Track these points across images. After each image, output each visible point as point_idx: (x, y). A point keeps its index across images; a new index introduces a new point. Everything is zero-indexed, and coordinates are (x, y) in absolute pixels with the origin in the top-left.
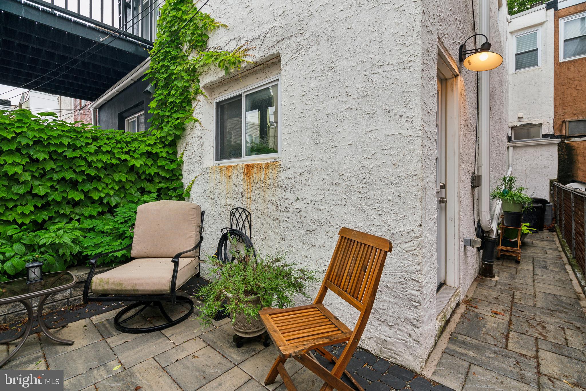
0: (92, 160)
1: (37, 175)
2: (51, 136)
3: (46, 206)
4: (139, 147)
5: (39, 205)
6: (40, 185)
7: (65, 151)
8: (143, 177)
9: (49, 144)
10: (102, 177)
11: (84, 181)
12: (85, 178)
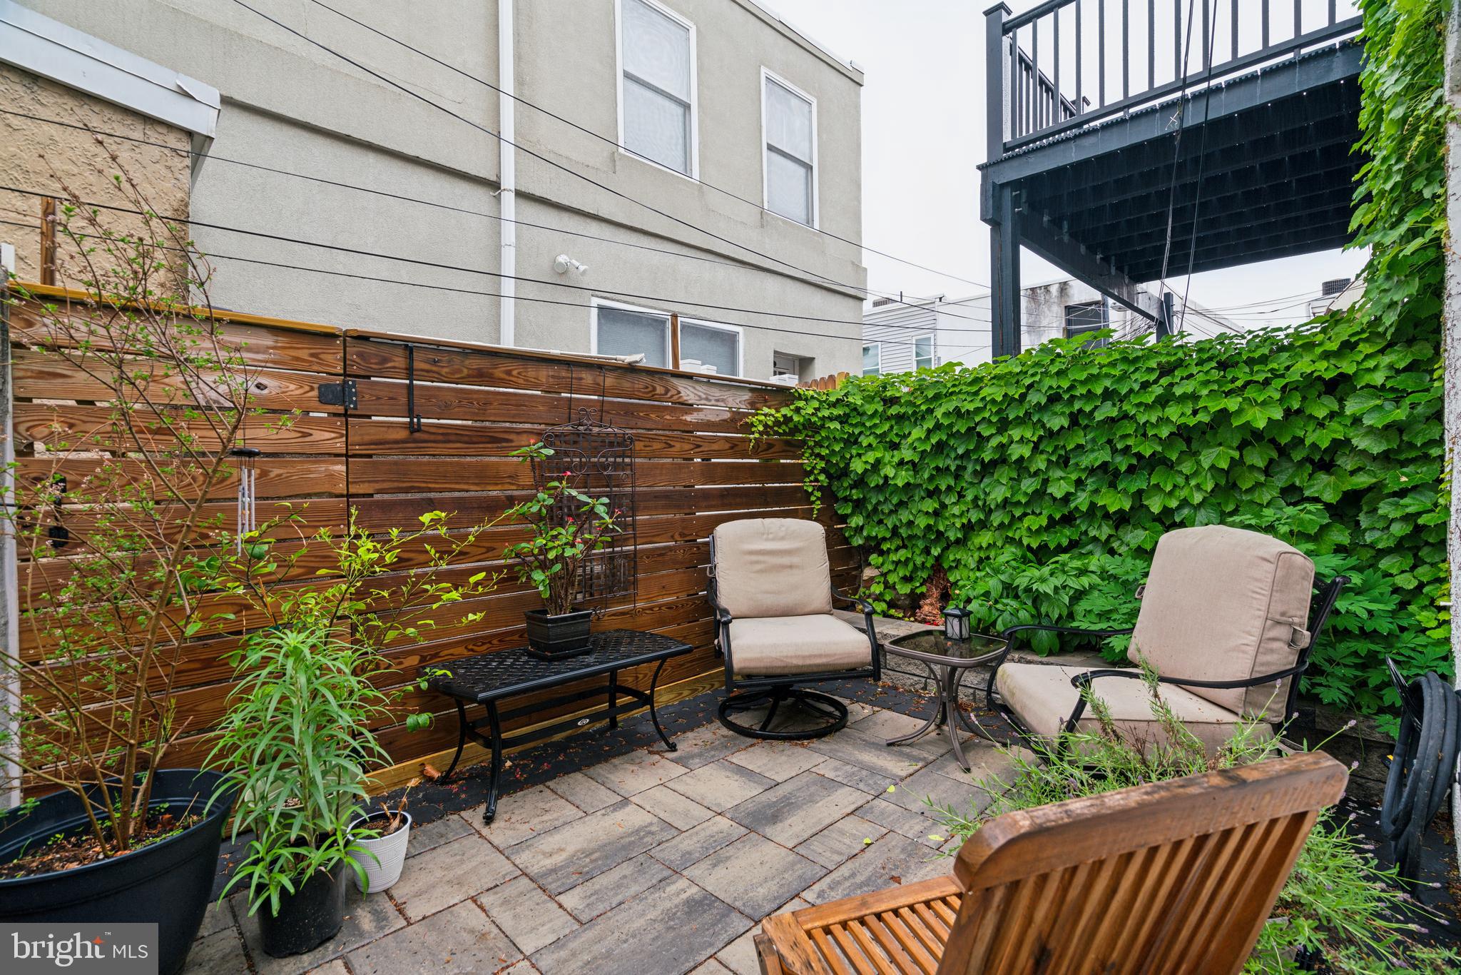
0: (1147, 421)
1: (1054, 458)
2: (1075, 380)
3: (1068, 520)
4: (1288, 368)
5: (1057, 516)
6: (1062, 478)
7: (1096, 407)
8: (1297, 456)
9: (1073, 397)
10: (1174, 459)
11: (1131, 470)
12: (1134, 462)
